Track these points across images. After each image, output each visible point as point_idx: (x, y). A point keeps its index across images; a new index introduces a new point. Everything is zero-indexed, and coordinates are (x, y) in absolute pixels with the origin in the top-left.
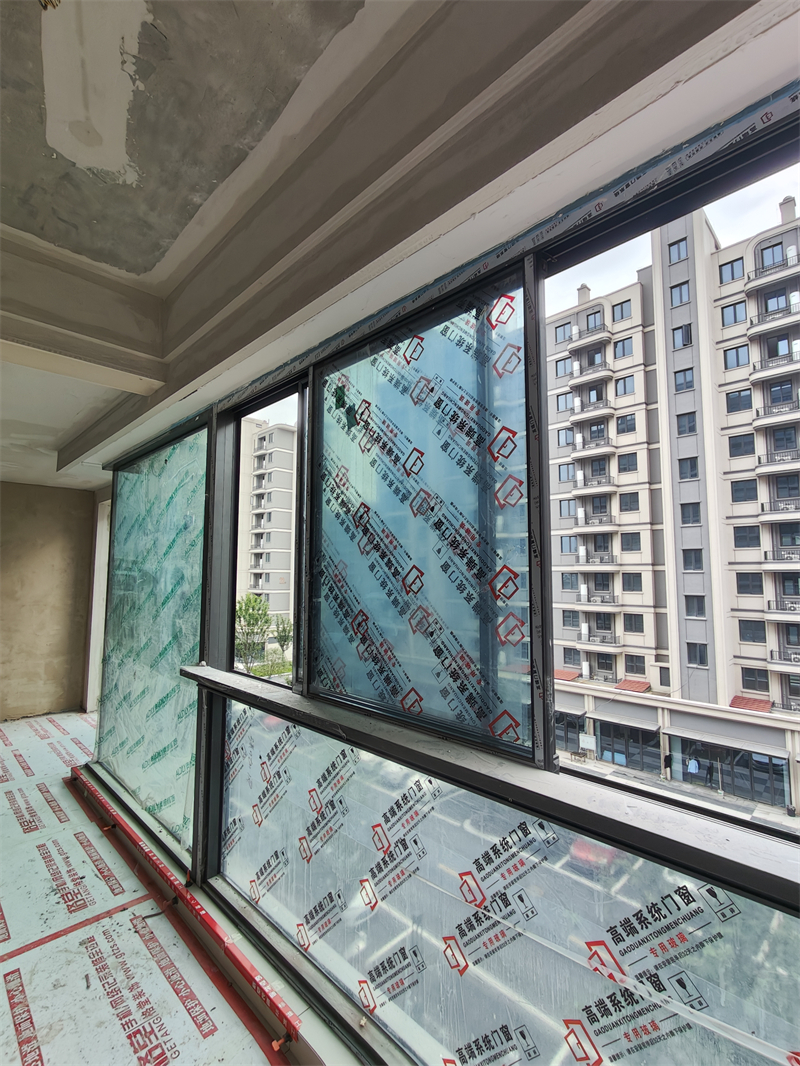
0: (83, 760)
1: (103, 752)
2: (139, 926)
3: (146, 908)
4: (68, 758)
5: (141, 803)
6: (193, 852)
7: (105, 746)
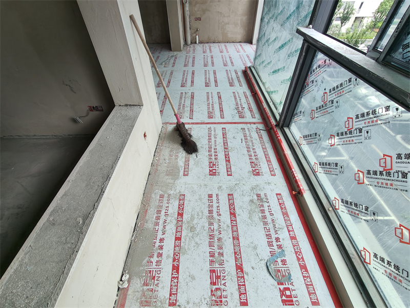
0: (249, 64)
1: (256, 63)
2: (258, 132)
3: (261, 126)
4: (244, 62)
5: (266, 89)
6: (281, 116)
7: (257, 61)
